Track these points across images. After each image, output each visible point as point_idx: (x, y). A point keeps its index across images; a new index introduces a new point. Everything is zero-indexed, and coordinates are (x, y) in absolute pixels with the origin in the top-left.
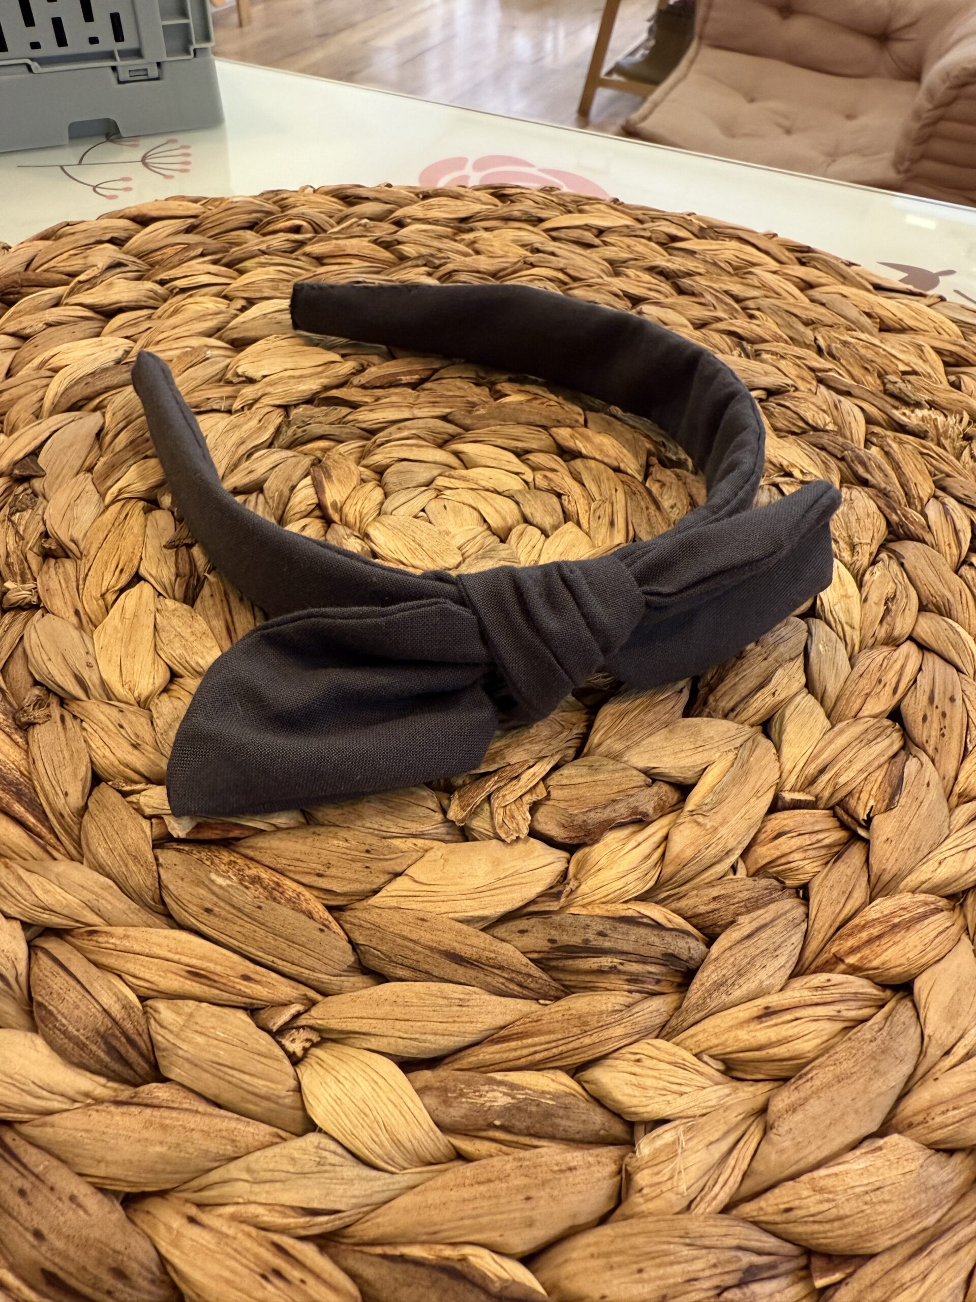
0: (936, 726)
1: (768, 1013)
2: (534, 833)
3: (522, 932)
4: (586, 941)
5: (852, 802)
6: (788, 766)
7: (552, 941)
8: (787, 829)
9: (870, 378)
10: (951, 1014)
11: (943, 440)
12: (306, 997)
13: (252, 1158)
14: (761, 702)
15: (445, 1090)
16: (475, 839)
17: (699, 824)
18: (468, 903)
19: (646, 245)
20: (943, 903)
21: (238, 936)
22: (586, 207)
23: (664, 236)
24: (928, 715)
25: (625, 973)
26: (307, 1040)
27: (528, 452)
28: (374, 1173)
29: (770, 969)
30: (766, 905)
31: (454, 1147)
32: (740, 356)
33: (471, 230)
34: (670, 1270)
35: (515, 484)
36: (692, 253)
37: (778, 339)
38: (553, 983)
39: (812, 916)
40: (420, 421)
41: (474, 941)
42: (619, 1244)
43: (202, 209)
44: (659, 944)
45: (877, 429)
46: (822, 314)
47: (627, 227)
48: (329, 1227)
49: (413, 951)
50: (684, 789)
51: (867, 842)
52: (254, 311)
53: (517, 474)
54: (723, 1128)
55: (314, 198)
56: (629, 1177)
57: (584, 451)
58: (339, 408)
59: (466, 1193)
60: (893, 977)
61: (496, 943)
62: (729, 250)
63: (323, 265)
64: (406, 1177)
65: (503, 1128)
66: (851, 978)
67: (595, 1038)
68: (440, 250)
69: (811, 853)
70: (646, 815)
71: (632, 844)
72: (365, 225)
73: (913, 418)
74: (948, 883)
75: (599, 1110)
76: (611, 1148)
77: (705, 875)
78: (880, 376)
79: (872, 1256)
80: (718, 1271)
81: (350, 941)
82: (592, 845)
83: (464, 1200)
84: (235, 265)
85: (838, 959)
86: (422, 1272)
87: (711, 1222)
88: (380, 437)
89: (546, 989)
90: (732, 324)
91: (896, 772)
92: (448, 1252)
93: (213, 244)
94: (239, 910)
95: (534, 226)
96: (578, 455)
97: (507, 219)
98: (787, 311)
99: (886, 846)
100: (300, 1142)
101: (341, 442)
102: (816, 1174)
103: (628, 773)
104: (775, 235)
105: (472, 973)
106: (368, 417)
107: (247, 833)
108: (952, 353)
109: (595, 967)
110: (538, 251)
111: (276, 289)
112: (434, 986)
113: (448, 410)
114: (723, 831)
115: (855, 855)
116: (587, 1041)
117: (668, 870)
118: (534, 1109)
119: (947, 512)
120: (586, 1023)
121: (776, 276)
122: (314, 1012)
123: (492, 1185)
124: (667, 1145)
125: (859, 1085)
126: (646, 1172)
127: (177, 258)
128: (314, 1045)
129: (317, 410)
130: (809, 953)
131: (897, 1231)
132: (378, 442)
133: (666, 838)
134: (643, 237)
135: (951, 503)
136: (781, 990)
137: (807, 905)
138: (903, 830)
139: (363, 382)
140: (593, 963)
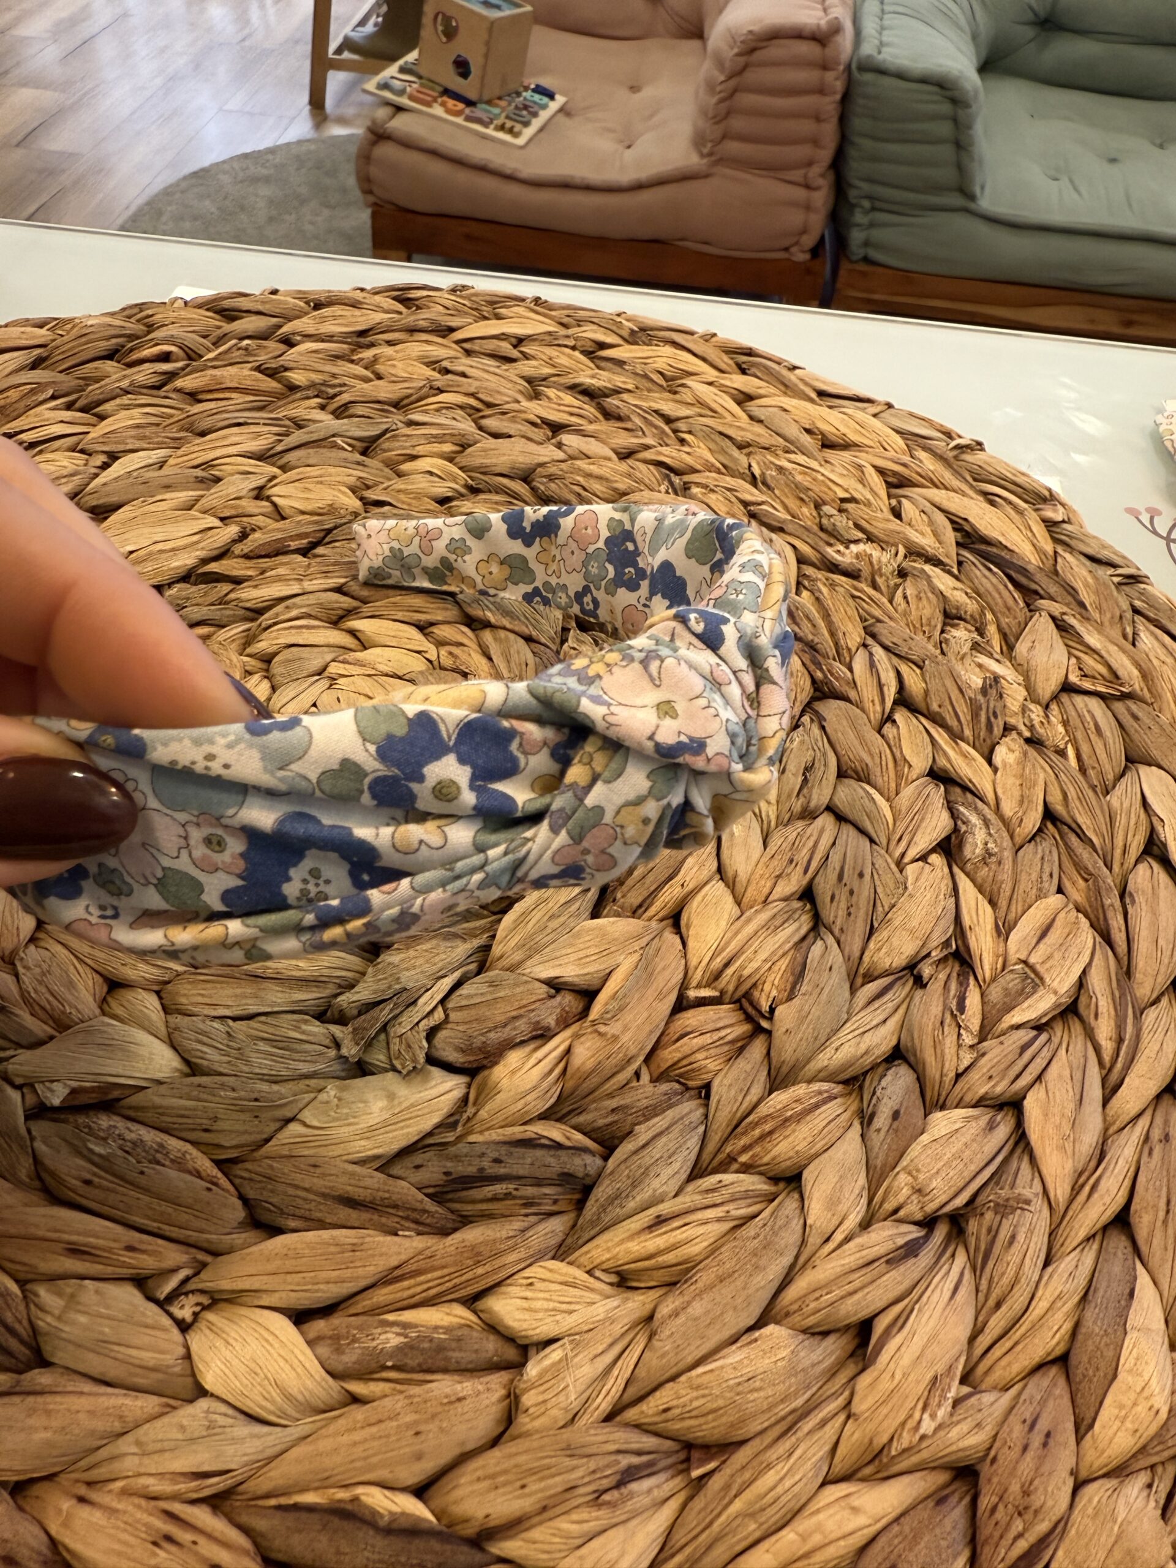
0: (843, 905)
1: (660, 1221)
2: (432, 1060)
3: (417, 1167)
4: (481, 1170)
5: (756, 994)
6: (693, 962)
7: (446, 1174)
8: (689, 1029)
9: (805, 510)
10: (832, 1203)
11: (877, 578)
12: (195, 1260)
13: (141, 1431)
14: (670, 895)
15: (336, 1338)
16: (373, 1074)
17: (600, 1034)
18: (363, 1143)
19: (569, 356)
20: (837, 1089)
21: (121, 1206)
22: (502, 311)
23: (590, 343)
24: (837, 893)
25: (521, 1198)
26: (197, 1304)
27: (432, 624)
28: (266, 1429)
29: (664, 1177)
30: (664, 1111)
31: (347, 1391)
32: (667, 492)
33: (372, 345)
34: (550, 1482)
35: (417, 664)
36: (620, 363)
37: (710, 468)
38: (450, 1216)
39: (710, 1117)
40: (311, 596)
41: (368, 1182)
42: (506, 1465)
43: (49, 336)
44: (554, 1163)
45: (809, 571)
46: (759, 435)
47: (549, 333)
48: (221, 1487)
49: (305, 1199)
50: (588, 995)
51: (769, 1033)
52: (117, 469)
53: (419, 652)
54: (609, 1340)
55: (184, 314)
56: (517, 1398)
57: (493, 620)
58: (219, 585)
59: (357, 1436)
60: (783, 1171)
61: (391, 1181)
62: (663, 357)
63: (200, 401)
64: (299, 1429)
65: (394, 1368)
66: (742, 1176)
67: (488, 1268)
68: (334, 376)
69: (713, 1052)
70: (548, 1029)
71: (533, 1061)
72: (246, 349)
73: (845, 556)
74: (844, 1068)
75: (492, 1337)
76: (503, 1373)
77: (607, 1086)
78: (817, 507)
79: (742, 1443)
80: (598, 1475)
81: (241, 1197)
82: (491, 1067)
83: (355, 1444)
84: (93, 409)
85: (732, 1159)
86: (315, 1517)
87: (592, 1432)
88: (266, 619)
89: (443, 1222)
90: (660, 453)
91: (799, 959)
92: (342, 1495)
93: (68, 381)
94: (122, 1178)
95: (444, 337)
96: (487, 625)
97: (412, 330)
98: (721, 433)
99: (785, 1038)
100: (190, 1409)
101: (224, 627)
102: (694, 1373)
103: (530, 986)
104: (714, 335)
105: (365, 1216)
106: (251, 595)
107: (127, 1092)
108: (895, 474)
109: (490, 1195)
110: (447, 371)
111: (143, 438)
112: (326, 1234)
113: (342, 581)
114: (625, 1038)
115: (757, 1049)
116: (480, 1271)
117: (570, 1084)
118: (426, 1345)
119: (872, 665)
120: (479, 1254)
121: (711, 388)
122: (203, 1275)
123: (382, 1426)
124: (553, 1365)
125: (739, 1283)
126: (533, 1392)
127: (22, 404)
128: (205, 1308)
129: (194, 589)
130: (706, 1156)
131: (767, 1416)
132: (263, 625)
133: (568, 1051)
134: (566, 346)
135: (879, 652)
136: (676, 1196)
137: (707, 1106)
138: (802, 1019)
139: (246, 551)
140: (489, 1191)
